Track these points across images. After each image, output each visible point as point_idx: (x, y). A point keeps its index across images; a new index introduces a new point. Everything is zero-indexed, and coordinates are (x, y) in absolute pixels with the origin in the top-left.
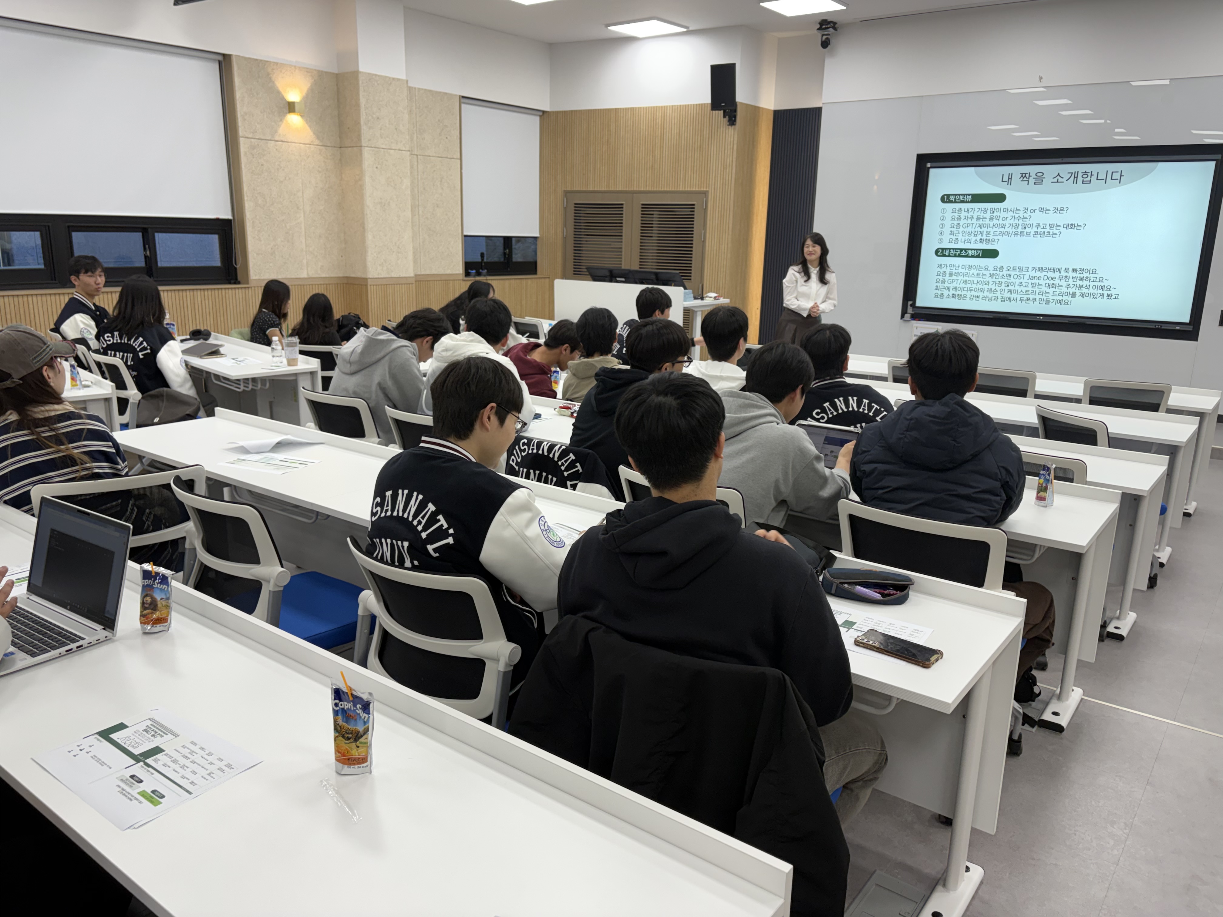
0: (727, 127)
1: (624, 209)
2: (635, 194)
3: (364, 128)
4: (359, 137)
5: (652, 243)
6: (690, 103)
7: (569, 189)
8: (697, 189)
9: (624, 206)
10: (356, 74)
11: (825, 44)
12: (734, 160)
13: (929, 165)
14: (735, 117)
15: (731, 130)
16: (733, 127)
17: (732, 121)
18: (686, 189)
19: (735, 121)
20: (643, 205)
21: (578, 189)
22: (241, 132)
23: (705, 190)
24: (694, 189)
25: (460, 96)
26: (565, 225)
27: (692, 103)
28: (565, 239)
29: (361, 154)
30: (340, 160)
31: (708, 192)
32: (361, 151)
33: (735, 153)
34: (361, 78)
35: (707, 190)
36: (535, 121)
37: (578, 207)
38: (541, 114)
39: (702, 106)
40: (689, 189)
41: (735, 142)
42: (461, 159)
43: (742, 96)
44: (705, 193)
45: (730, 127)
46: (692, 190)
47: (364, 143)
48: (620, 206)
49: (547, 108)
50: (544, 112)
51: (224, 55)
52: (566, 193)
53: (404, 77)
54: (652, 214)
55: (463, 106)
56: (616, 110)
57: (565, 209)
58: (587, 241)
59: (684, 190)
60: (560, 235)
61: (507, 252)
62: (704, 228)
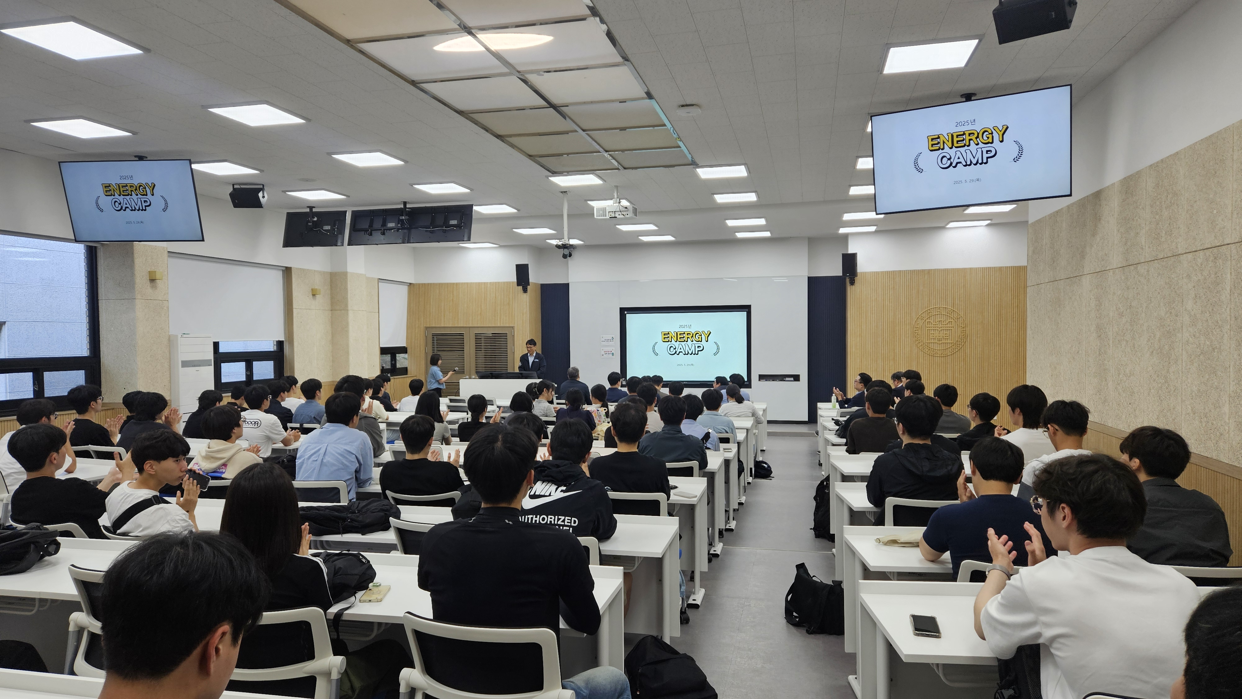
0: (523, 294)
2: (471, 329)
3: (349, 300)
4: (346, 305)
5: (482, 354)
6: (501, 281)
7: (428, 326)
8: (507, 326)
9: (465, 335)
10: (345, 274)
12: (528, 311)
13: (626, 312)
14: (527, 288)
15: (525, 295)
16: (526, 293)
17: (525, 290)
18: (501, 326)
19: (527, 290)
20: (475, 334)
21: (434, 325)
22: (295, 306)
23: (511, 326)
24: (505, 326)
25: (378, 279)
26: (426, 345)
27: (502, 281)
29: (348, 315)
30: (331, 317)
32: (348, 312)
33: (528, 307)
34: (349, 275)
35: (515, 326)
36: (405, 289)
37: (434, 335)
38: (409, 284)
39: (508, 283)
40: (503, 326)
41: (528, 301)
42: (379, 312)
43: (532, 278)
44: (513, 327)
47: (349, 308)
48: (462, 335)
49: (412, 281)
50: (410, 283)
51: (286, 267)
52: (427, 328)
53: (364, 273)
54: (480, 339)
55: (379, 283)
56: (457, 284)
57: (426, 335)
59: (499, 326)
60: (424, 352)
61: (393, 362)
62: (514, 345)
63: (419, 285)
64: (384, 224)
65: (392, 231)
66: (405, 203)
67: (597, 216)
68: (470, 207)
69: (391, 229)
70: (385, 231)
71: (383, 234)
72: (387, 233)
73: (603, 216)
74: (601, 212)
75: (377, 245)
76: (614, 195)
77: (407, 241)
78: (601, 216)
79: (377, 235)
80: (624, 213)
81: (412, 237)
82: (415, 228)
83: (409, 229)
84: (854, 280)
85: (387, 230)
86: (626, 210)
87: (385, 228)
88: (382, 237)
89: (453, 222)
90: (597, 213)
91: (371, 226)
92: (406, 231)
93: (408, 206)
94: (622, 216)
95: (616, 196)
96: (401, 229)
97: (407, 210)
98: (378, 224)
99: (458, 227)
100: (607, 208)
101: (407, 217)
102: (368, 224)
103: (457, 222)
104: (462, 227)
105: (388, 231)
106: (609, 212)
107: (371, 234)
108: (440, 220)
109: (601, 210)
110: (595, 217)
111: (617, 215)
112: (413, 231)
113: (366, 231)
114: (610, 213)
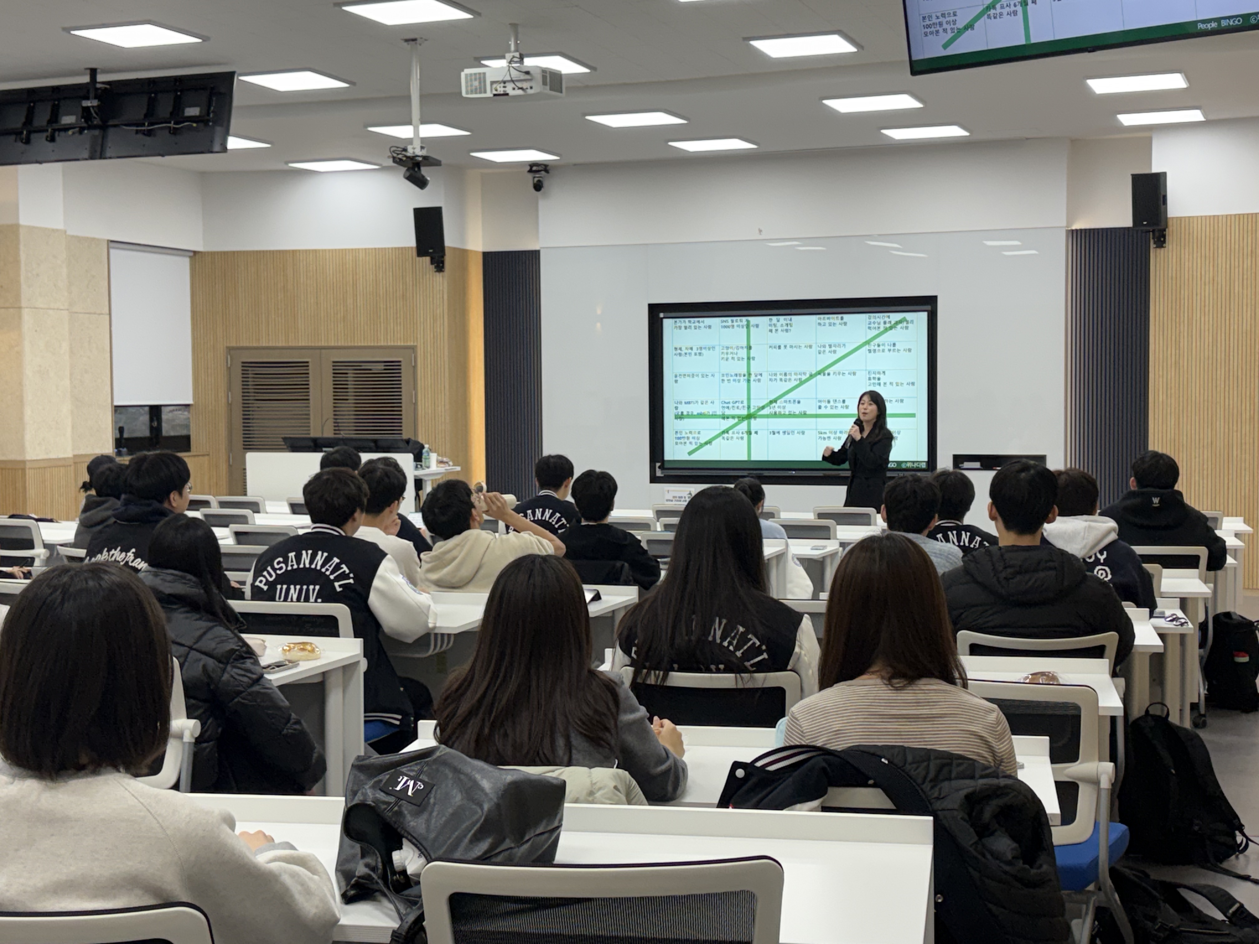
0: (434, 274)
1: (310, 368)
2: (323, 351)
3: (24, 287)
4: (18, 297)
5: (348, 408)
7: (233, 344)
8: (402, 344)
9: (310, 364)
11: (538, 187)
12: (446, 311)
13: (662, 315)
14: (443, 262)
15: (439, 276)
16: (441, 274)
17: (439, 266)
18: (389, 344)
19: (443, 267)
20: (334, 362)
21: (246, 344)
23: (412, 344)
24: (399, 344)
25: (108, 241)
26: (229, 389)
27: (391, 246)
28: (230, 405)
29: (20, 317)
31: (416, 346)
32: (20, 312)
33: (446, 302)
34: (22, 232)
35: (415, 344)
36: (185, 263)
37: (246, 365)
38: (192, 254)
40: (392, 344)
41: (445, 291)
42: (110, 314)
43: (451, 240)
44: (413, 349)
45: (437, 274)
46: (396, 344)
47: (24, 303)
48: (305, 364)
49: (200, 247)
50: (197, 252)
52: (230, 349)
53: (64, 227)
54: (346, 374)
55: (112, 251)
56: (294, 252)
57: (229, 369)
58: (258, 407)
59: (385, 344)
60: (224, 401)
61: (155, 424)
62: (415, 388)
63: (213, 254)
64: (54, 118)
65: (70, 132)
66: (93, 72)
67: (467, 93)
68: (228, 78)
69: (66, 129)
70: (57, 133)
71: (52, 139)
72: (60, 138)
73: (480, 93)
74: (476, 83)
75: (40, 163)
76: (510, 45)
77: (98, 154)
78: (476, 93)
79: (39, 141)
80: (525, 85)
81: (109, 144)
82: (115, 126)
83: (104, 127)
84: (1164, 236)
85: (60, 130)
86: (528, 77)
87: (55, 126)
88: (50, 145)
89: (192, 111)
90: (467, 87)
91: (29, 120)
92: (97, 132)
93: (100, 78)
94: (520, 92)
95: (513, 48)
96: (89, 128)
97: (98, 86)
98: (41, 118)
99: (202, 121)
100: (487, 75)
101: (95, 103)
102: (23, 120)
103: (201, 112)
104: (208, 121)
105: (62, 134)
106: (492, 83)
107: (28, 141)
108: (165, 107)
109: (475, 80)
110: (464, 94)
111: (509, 90)
112: (112, 133)
113: (17, 133)
114: (494, 86)
